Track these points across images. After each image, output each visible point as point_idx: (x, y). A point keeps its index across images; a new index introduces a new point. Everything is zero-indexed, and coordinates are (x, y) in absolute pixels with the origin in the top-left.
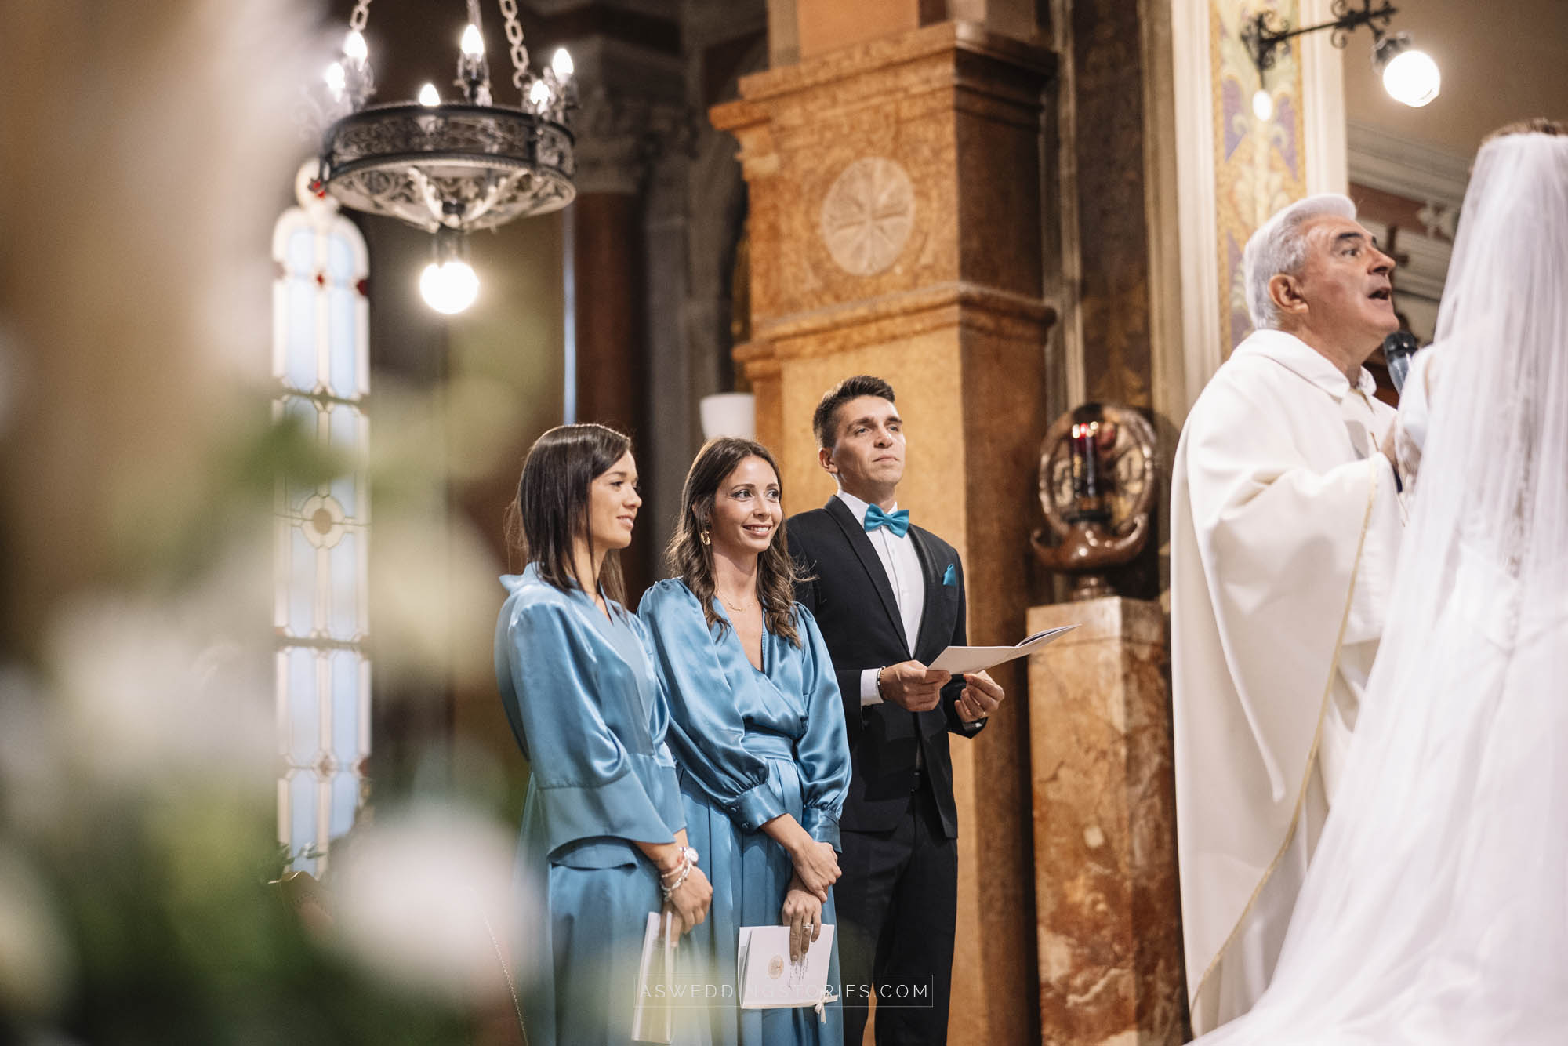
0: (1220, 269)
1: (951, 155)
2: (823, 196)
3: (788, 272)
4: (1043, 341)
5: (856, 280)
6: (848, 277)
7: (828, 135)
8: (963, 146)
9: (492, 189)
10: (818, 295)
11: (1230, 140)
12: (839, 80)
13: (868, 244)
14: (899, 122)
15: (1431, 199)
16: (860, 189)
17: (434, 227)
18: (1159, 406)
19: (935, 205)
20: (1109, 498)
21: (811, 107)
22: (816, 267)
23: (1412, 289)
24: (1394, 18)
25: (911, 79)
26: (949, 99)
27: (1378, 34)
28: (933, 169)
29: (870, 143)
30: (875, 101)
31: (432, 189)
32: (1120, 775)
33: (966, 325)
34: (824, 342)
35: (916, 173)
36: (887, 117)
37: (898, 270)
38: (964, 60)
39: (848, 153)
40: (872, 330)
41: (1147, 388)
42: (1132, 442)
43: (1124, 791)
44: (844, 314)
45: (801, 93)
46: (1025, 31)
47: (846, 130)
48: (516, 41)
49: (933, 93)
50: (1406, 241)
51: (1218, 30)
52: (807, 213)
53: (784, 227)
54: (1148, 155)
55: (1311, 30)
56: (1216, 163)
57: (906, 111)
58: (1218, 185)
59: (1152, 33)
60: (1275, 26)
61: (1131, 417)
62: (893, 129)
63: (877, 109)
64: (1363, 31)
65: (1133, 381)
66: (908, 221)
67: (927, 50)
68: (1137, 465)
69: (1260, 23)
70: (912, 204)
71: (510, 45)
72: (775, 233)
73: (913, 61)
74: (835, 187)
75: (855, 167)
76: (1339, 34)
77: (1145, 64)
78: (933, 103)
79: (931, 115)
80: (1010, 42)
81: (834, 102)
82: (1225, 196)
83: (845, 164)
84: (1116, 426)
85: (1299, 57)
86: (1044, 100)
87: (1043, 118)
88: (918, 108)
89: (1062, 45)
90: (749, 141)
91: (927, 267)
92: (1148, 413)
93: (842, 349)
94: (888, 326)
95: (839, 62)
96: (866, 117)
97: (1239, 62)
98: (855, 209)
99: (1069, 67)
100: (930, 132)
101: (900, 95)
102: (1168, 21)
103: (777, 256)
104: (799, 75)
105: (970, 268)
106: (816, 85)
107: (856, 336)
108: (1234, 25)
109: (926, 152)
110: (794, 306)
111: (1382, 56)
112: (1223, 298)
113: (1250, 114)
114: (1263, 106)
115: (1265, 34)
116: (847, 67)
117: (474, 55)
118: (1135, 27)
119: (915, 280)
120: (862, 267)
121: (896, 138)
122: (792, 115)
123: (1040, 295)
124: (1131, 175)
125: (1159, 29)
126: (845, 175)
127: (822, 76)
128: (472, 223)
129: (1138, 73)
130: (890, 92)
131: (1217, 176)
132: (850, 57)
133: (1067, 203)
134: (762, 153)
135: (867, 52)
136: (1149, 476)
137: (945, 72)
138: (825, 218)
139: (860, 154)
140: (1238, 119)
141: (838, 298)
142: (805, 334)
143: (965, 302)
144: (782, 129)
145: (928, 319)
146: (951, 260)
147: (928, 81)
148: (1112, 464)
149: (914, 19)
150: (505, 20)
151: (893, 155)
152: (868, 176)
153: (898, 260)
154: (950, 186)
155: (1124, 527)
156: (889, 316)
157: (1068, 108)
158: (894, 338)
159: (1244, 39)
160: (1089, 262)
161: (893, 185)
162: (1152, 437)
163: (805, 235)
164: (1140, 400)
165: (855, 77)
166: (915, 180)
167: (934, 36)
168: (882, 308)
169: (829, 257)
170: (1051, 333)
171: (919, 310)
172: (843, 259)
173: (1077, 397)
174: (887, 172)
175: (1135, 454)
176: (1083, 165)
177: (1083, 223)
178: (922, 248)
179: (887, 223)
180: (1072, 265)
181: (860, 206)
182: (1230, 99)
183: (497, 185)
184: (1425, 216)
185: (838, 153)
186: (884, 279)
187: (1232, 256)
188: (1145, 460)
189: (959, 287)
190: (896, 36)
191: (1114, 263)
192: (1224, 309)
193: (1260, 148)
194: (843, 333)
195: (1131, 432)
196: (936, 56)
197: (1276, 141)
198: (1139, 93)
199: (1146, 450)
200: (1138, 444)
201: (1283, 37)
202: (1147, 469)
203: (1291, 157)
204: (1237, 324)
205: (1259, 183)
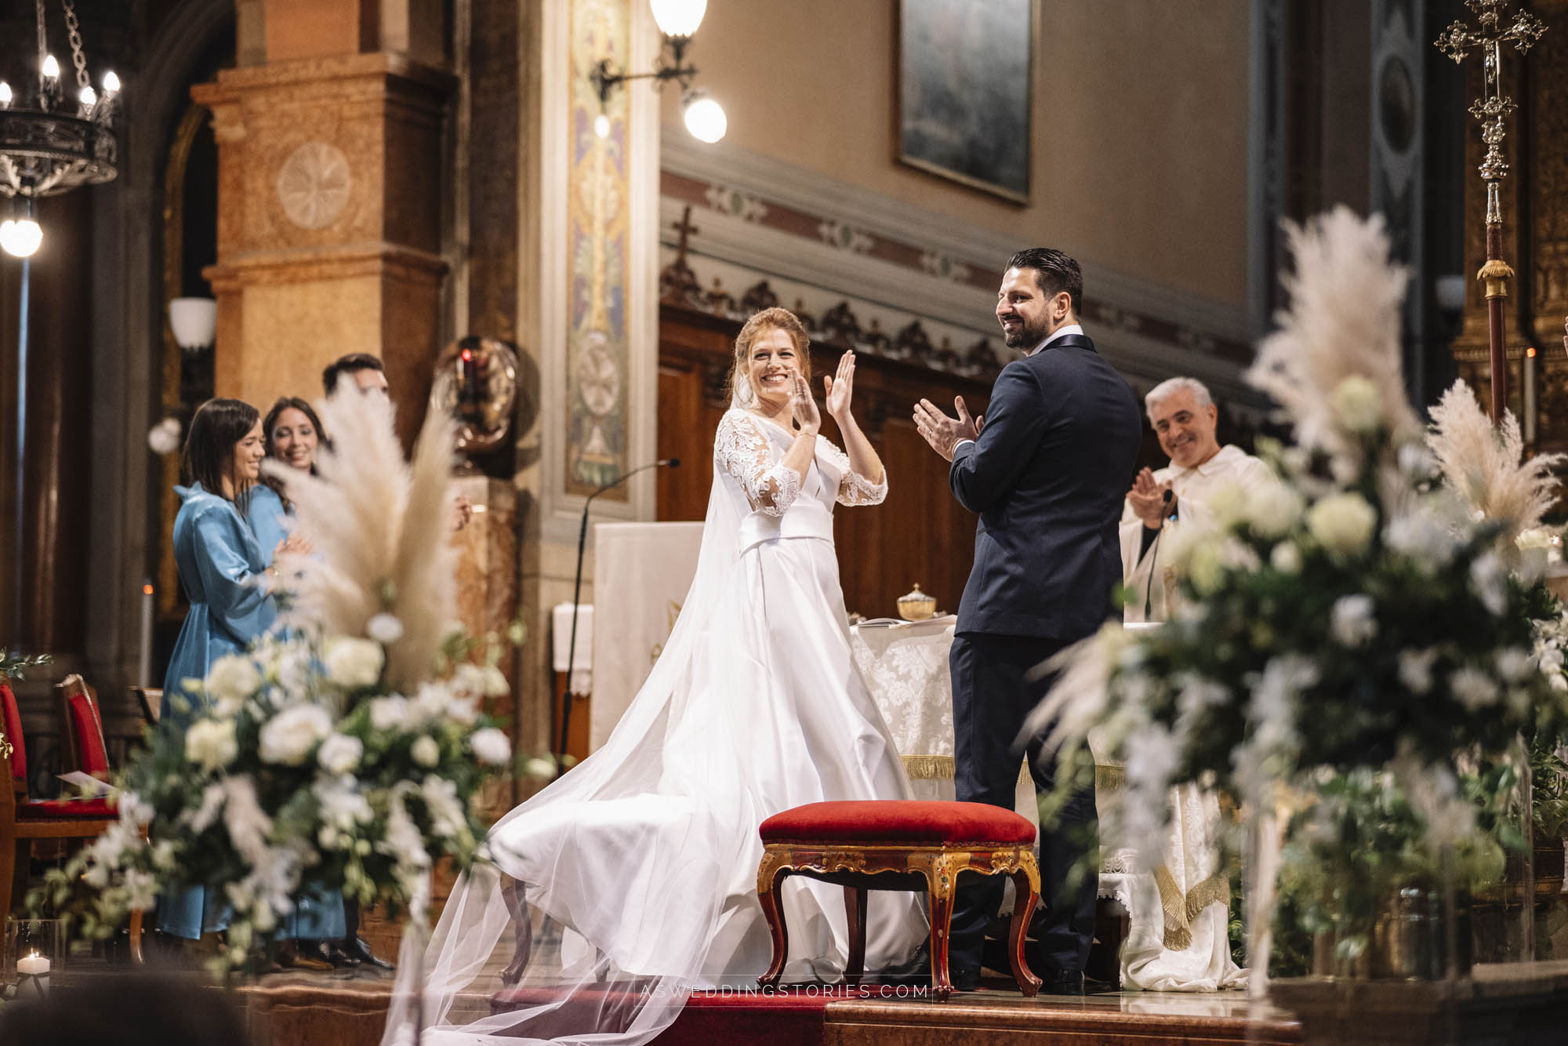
0: (569, 243)
1: (379, 149)
2: (280, 166)
3: (250, 219)
4: (439, 285)
5: (303, 231)
6: (298, 229)
7: (286, 122)
8: (389, 142)
9: (59, 172)
10: (274, 239)
11: (579, 151)
12: (296, 83)
13: (313, 208)
14: (341, 119)
15: (716, 182)
16: (309, 165)
17: (12, 193)
18: (521, 341)
19: (367, 183)
20: (482, 405)
21: (274, 99)
22: (273, 218)
23: (700, 249)
24: (697, 77)
25: (350, 89)
26: (380, 108)
27: (685, 87)
28: (365, 157)
29: (318, 132)
30: (323, 102)
31: (15, 169)
32: (480, 602)
33: (386, 275)
34: (277, 275)
35: (353, 158)
36: (332, 114)
37: (336, 228)
38: (392, 82)
39: (301, 137)
40: (315, 270)
41: (513, 327)
42: (501, 366)
43: (483, 614)
44: (294, 256)
45: (266, 88)
46: (433, 59)
47: (300, 119)
48: (81, 67)
49: (368, 102)
50: (699, 216)
51: (574, 72)
52: (267, 177)
53: (248, 185)
54: (521, 161)
55: (639, 77)
56: (570, 168)
57: (347, 111)
58: (570, 185)
59: (528, 75)
60: (613, 71)
61: (498, 347)
62: (336, 124)
63: (325, 108)
64: (674, 83)
65: (503, 321)
66: (346, 192)
67: (364, 71)
68: (504, 383)
69: (603, 66)
70: (349, 183)
71: (76, 70)
72: (239, 185)
73: (355, 77)
74: (289, 162)
75: (306, 147)
76: (659, 83)
77: (522, 94)
78: (368, 110)
79: (365, 118)
80: (426, 69)
81: (291, 98)
82: (574, 192)
83: (298, 145)
84: (490, 354)
85: (628, 92)
87: (445, 122)
88: (356, 112)
89: (461, 71)
90: (220, 114)
91: (359, 229)
92: (512, 346)
93: (292, 281)
94: (327, 269)
95: (297, 70)
96: (316, 114)
97: (587, 93)
98: (304, 178)
99: (466, 88)
100: (364, 130)
101: (344, 100)
102: (539, 66)
103: (242, 202)
104: (266, 76)
105: (390, 232)
106: (278, 84)
107: (302, 273)
108: (585, 68)
109: (361, 144)
110: (254, 245)
111: (687, 102)
112: (570, 265)
113: (593, 132)
114: (602, 127)
115: (606, 77)
116: (303, 74)
117: (52, 78)
118: (515, 66)
119: (348, 238)
120: (309, 222)
121: (338, 130)
122: (258, 103)
123: (437, 249)
124: (508, 173)
125: (532, 70)
126: (299, 152)
127: (284, 78)
128: (40, 193)
129: (516, 100)
130: (335, 97)
131: (570, 177)
132: (305, 67)
133: (461, 187)
134: (231, 123)
135: (319, 66)
136: (512, 393)
137: (378, 88)
138: (280, 183)
139: (309, 139)
140: (585, 137)
141: (289, 243)
142: (263, 267)
143: (386, 258)
144: (250, 112)
145: (358, 267)
146: (376, 225)
147: (364, 93)
148: (485, 381)
149: (355, 45)
150: (72, 50)
151: (336, 143)
152: (316, 155)
153: (337, 220)
154: (376, 172)
155: (492, 427)
156: (328, 261)
157: (464, 118)
158: (330, 278)
159: (592, 78)
160: (475, 231)
161: (334, 165)
162: (516, 364)
163: (265, 194)
164: (507, 336)
165: (308, 82)
166: (352, 164)
167: (372, 62)
168: (324, 254)
169: (283, 212)
170: (445, 280)
171: (351, 260)
172: (294, 215)
173: (462, 330)
174: (331, 155)
175: (502, 376)
176: (474, 160)
177: (472, 201)
178: (355, 215)
179: (330, 192)
180: (462, 233)
181: (309, 178)
182: (580, 122)
183: (62, 168)
184: (711, 194)
185: (291, 137)
186: (326, 234)
187: (577, 236)
188: (509, 380)
189: (381, 246)
190: (341, 57)
191: (493, 235)
192: (569, 273)
193: (599, 157)
194: (292, 270)
195: (501, 359)
196: (370, 77)
197: (610, 152)
198: (516, 114)
199: (511, 373)
200: (505, 368)
201: (618, 79)
202: (512, 386)
203: (620, 164)
204: (578, 285)
205: (598, 183)
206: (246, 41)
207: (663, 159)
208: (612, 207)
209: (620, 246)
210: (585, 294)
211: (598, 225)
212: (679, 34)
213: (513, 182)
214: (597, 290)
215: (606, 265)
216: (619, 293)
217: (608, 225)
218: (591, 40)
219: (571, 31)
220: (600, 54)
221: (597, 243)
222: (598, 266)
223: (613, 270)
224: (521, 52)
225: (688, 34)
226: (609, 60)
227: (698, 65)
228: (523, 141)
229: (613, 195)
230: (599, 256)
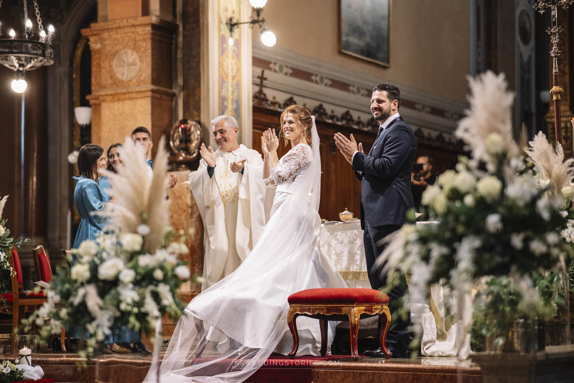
0: (219, 85)
1: (150, 51)
2: (114, 58)
3: (103, 78)
4: (172, 101)
5: (123, 82)
6: (120, 81)
7: (116, 42)
8: (153, 49)
9: (33, 62)
10: (112, 85)
11: (222, 51)
12: (119, 28)
13: (126, 72)
14: (135, 40)
15: (273, 61)
16: (124, 58)
17: (16, 70)
18: (202, 121)
19: (145, 64)
20: (188, 144)
21: (111, 34)
22: (111, 77)
23: (267, 85)
24: (265, 23)
25: (139, 29)
26: (149, 36)
27: (261, 26)
28: (145, 54)
29: (127, 45)
30: (129, 34)
31: (17, 61)
32: (189, 216)
33: (153, 97)
34: (113, 98)
35: (140, 55)
36: (132, 39)
37: (134, 80)
38: (154, 27)
39: (121, 47)
40: (127, 96)
41: (199, 116)
42: (195, 130)
43: (190, 221)
44: (119, 91)
45: (108, 30)
46: (169, 18)
47: (120, 41)
48: (40, 23)
49: (145, 34)
50: (267, 73)
51: (220, 22)
52: (109, 62)
53: (102, 65)
54: (201, 55)
55: (244, 23)
56: (219, 57)
57: (138, 38)
58: (219, 63)
59: (203, 23)
60: (234, 21)
61: (194, 123)
62: (134, 43)
63: (130, 36)
64: (257, 25)
65: (195, 113)
66: (138, 67)
67: (144, 23)
68: (196, 136)
69: (231, 20)
70: (139, 64)
71: (38, 24)
72: (99, 65)
73: (140, 25)
74: (117, 56)
75: (123, 51)
76: (251, 25)
77: (201, 30)
78: (145, 37)
79: (144, 40)
80: (166, 21)
81: (117, 33)
82: (221, 65)
83: (120, 50)
84: (191, 125)
85: (240, 29)
86: (174, 36)
87: (174, 41)
88: (141, 38)
89: (179, 23)
90: (92, 39)
91: (142, 81)
92: (199, 122)
93: (118, 100)
94: (131, 95)
95: (119, 23)
96: (126, 38)
97: (225, 30)
98: (122, 62)
99: (181, 28)
100: (144, 44)
101: (136, 34)
102: (207, 20)
103: (100, 72)
104: (108, 25)
105: (154, 81)
106: (112, 28)
107: (122, 97)
108: (224, 20)
109: (143, 49)
110: (105, 87)
111: (261, 32)
112: (220, 93)
113: (228, 44)
114: (231, 42)
115: (232, 23)
116: (121, 24)
117: (30, 27)
118: (199, 20)
119: (139, 84)
120: (124, 78)
121: (135, 44)
122: (105, 35)
123: (171, 88)
124: (197, 59)
125: (205, 21)
126: (120, 53)
127: (115, 26)
128: (26, 70)
129: (199, 32)
130: (133, 32)
131: (219, 60)
132: (122, 22)
133: (180, 65)
134: (96, 43)
135: (127, 21)
136: (199, 139)
137: (149, 29)
138: (114, 64)
139: (124, 48)
140: (225, 45)
141: (117, 86)
142: (108, 95)
143: (153, 91)
144: (102, 39)
145: (142, 95)
146: (149, 79)
147: (144, 31)
148: (189, 135)
149: (140, 13)
150: (37, 17)
151: (134, 49)
152: (127, 54)
153: (134, 78)
154: (148, 60)
155: (192, 152)
156: (132, 93)
157: (180, 39)
158: (133, 99)
159: (227, 24)
160: (185, 81)
161: (133, 57)
162: (200, 129)
163: (108, 68)
164: (197, 119)
165: (124, 27)
166: (139, 57)
167: (146, 20)
168: (130, 90)
169: (115, 75)
170: (174, 99)
171: (140, 92)
172: (119, 76)
173: (181, 117)
174: (132, 54)
175: (195, 133)
176: (184, 55)
177: (184, 70)
178: (141, 75)
179: (132, 67)
180: (180, 81)
181: (124, 62)
182: (223, 40)
183: (34, 60)
184: (272, 66)
185: (117, 47)
186: (130, 83)
187: (222, 82)
188: (198, 135)
189: (151, 87)
190: (135, 18)
191: (192, 82)
192: (220, 96)
193: (230, 53)
194: (118, 96)
195: (195, 127)
196: (146, 25)
197: (234, 51)
198: (200, 38)
199: (199, 132)
200: (196, 131)
201: (236, 24)
202: (199, 137)
203: (238, 55)
204: (223, 100)
205: (230, 62)
206: (101, 12)
207: (253, 53)
208: (235, 71)
209: (238, 86)
210: (225, 103)
211: (230, 78)
212: (258, 7)
213: (198, 63)
214: (230, 101)
215: (233, 92)
216: (238, 102)
217: (233, 78)
218: (226, 10)
219: (219, 7)
220: (230, 15)
221: (230, 84)
222: (230, 93)
223: (236, 94)
224: (201, 15)
225: (262, 7)
226: (233, 17)
227: (265, 19)
228: (202, 47)
229: (235, 67)
230: (230, 89)
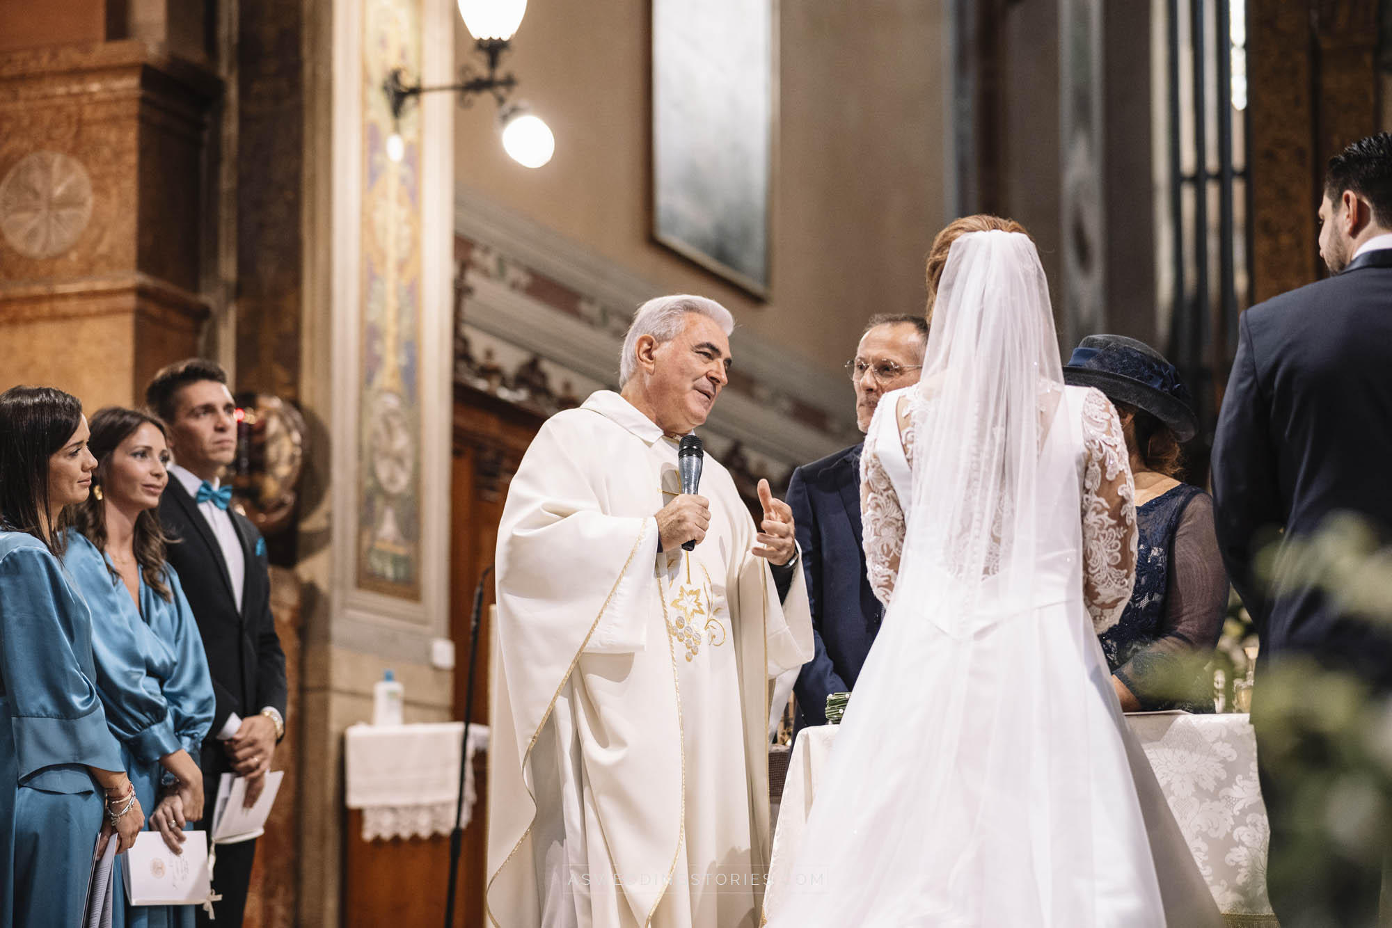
0: (362, 283)
1: (132, 159)
4: (197, 332)
5: (31, 261)
6: (20, 257)
7: (7, 126)
8: (143, 151)
11: (372, 174)
12: (23, 78)
13: (43, 230)
14: (81, 123)
16: (37, 178)
18: (306, 398)
19: (114, 200)
20: (257, 478)
24: (517, 89)
25: (93, 86)
26: (134, 108)
27: (501, 101)
28: (114, 169)
29: (49, 138)
30: (58, 101)
33: (140, 314)
35: (96, 170)
36: (69, 116)
37: (74, 256)
38: (149, 75)
39: (26, 144)
40: (45, 308)
41: (295, 383)
42: (282, 429)
44: (17, 290)
46: (196, 55)
47: (26, 122)
49: (119, 101)
51: (366, 79)
54: (308, 180)
56: (362, 193)
57: (89, 114)
58: (363, 212)
59: (314, 75)
60: (408, 81)
61: (278, 404)
62: (74, 129)
63: (60, 109)
64: (487, 96)
65: (281, 374)
66: (86, 213)
67: (115, 61)
68: (287, 450)
69: (396, 76)
70: (91, 200)
73: (100, 71)
74: (10, 175)
75: (33, 158)
76: (467, 96)
77: (306, 99)
78: (115, 110)
79: (113, 120)
80: (186, 64)
81: (15, 97)
82: (367, 224)
83: (22, 155)
84: (268, 415)
85: (424, 108)
86: (207, 118)
87: (206, 136)
88: (101, 113)
89: (226, 71)
91: (103, 257)
92: (295, 403)
93: (13, 322)
94: (61, 306)
95: (25, 61)
96: (47, 115)
97: (380, 106)
98: (29, 196)
99: (233, 93)
100: (113, 136)
101: (85, 99)
105: (146, 261)
107: (28, 311)
108: (378, 77)
109: (106, 152)
111: (505, 119)
112: (363, 309)
113: (385, 153)
114: (395, 148)
115: (400, 88)
116: (32, 66)
118: (298, 67)
119: (88, 269)
120: (36, 250)
121: (78, 134)
123: (195, 289)
124: (289, 195)
125: (321, 72)
126: (24, 162)
127: (6, 71)
129: (300, 107)
130: (74, 95)
131: (362, 204)
132: (36, 58)
133: (226, 214)
135: (54, 56)
136: (298, 462)
137: (129, 84)
139: (38, 147)
140: (378, 158)
141: (9, 275)
143: (141, 292)
145: (104, 304)
146: (127, 252)
147: (112, 90)
148: (263, 447)
149: (100, 32)
151: (74, 152)
152: (46, 168)
153: (75, 246)
154: (129, 185)
155: (272, 504)
156: (64, 297)
157: (231, 128)
158: (66, 317)
159: (384, 89)
160: (245, 266)
161: (71, 179)
162: (301, 426)
164: (288, 391)
166: (93, 177)
167: (123, 51)
168: (57, 289)
170: (205, 326)
171: (94, 294)
172: (16, 241)
174: (66, 167)
175: (284, 441)
176: (242, 181)
177: (240, 230)
178: (99, 240)
179: (64, 213)
180: (228, 268)
181: (37, 195)
182: (373, 141)
185: (13, 144)
186: (59, 264)
187: (370, 277)
188: (294, 445)
189: (133, 278)
190: (84, 46)
191: (268, 271)
192: (362, 321)
193: (392, 183)
194: (15, 307)
195: (282, 419)
196: (120, 70)
197: (403, 180)
198: (300, 125)
199: (296, 437)
200: (289, 431)
201: (416, 91)
202: (298, 452)
203: (413, 195)
204: (371, 334)
205: (391, 214)
208: (405, 245)
209: (412, 293)
210: (377, 347)
211: (391, 265)
212: (495, 37)
213: (295, 207)
214: (390, 342)
215: (399, 313)
216: (411, 346)
217: (402, 266)
218: (383, 43)
219: (363, 30)
220: (393, 62)
221: (390, 284)
222: (390, 315)
223: (406, 321)
224: (306, 50)
225: (505, 38)
226: (405, 69)
227: (518, 74)
228: (308, 154)
229: (406, 231)
230: (392, 302)
